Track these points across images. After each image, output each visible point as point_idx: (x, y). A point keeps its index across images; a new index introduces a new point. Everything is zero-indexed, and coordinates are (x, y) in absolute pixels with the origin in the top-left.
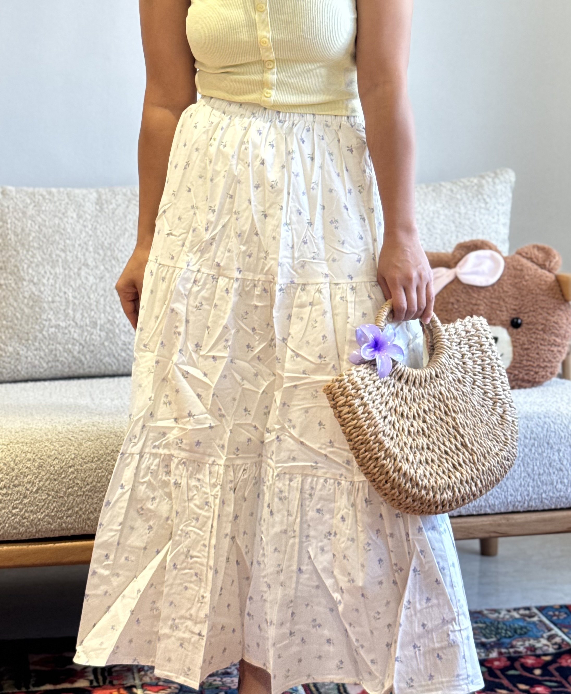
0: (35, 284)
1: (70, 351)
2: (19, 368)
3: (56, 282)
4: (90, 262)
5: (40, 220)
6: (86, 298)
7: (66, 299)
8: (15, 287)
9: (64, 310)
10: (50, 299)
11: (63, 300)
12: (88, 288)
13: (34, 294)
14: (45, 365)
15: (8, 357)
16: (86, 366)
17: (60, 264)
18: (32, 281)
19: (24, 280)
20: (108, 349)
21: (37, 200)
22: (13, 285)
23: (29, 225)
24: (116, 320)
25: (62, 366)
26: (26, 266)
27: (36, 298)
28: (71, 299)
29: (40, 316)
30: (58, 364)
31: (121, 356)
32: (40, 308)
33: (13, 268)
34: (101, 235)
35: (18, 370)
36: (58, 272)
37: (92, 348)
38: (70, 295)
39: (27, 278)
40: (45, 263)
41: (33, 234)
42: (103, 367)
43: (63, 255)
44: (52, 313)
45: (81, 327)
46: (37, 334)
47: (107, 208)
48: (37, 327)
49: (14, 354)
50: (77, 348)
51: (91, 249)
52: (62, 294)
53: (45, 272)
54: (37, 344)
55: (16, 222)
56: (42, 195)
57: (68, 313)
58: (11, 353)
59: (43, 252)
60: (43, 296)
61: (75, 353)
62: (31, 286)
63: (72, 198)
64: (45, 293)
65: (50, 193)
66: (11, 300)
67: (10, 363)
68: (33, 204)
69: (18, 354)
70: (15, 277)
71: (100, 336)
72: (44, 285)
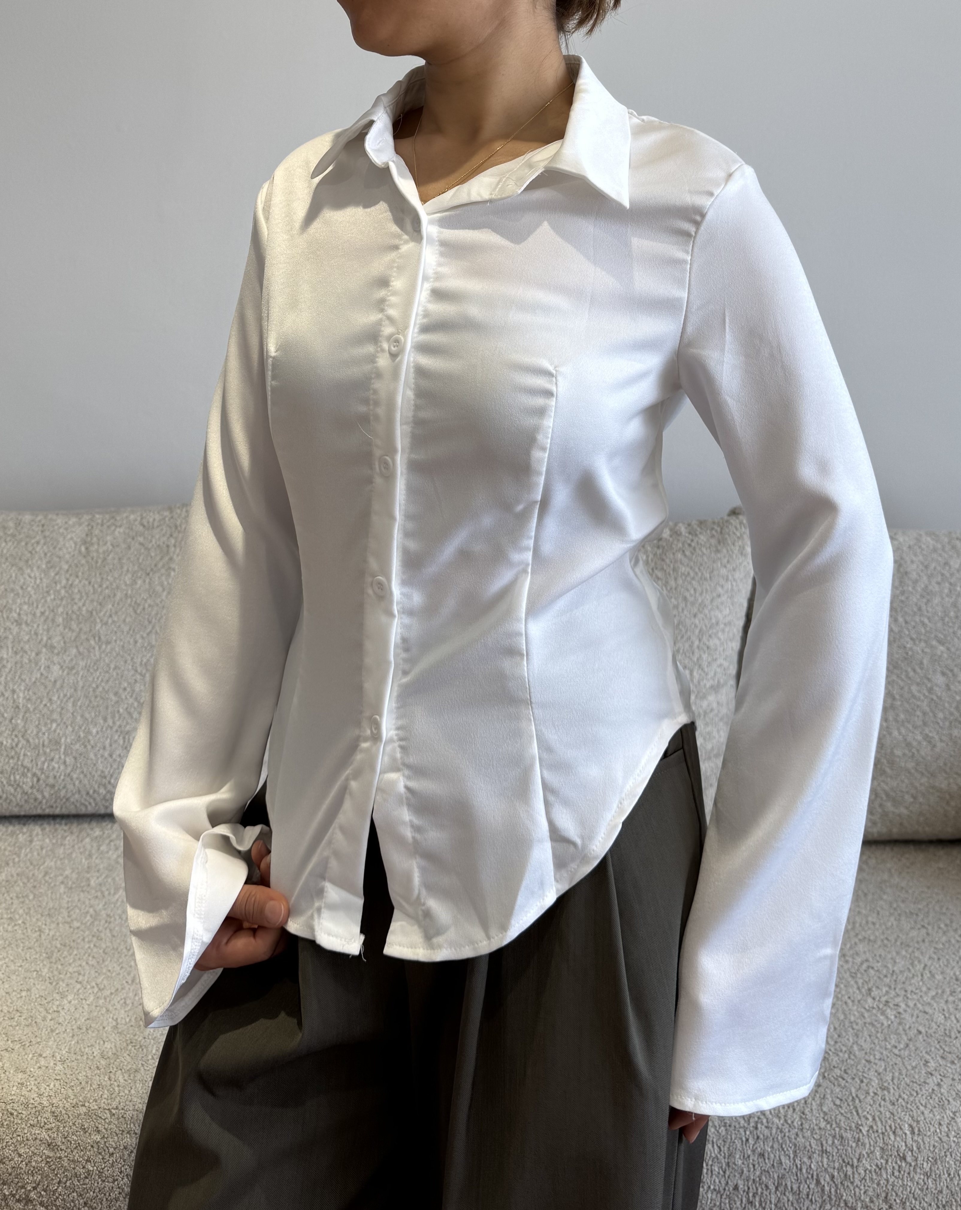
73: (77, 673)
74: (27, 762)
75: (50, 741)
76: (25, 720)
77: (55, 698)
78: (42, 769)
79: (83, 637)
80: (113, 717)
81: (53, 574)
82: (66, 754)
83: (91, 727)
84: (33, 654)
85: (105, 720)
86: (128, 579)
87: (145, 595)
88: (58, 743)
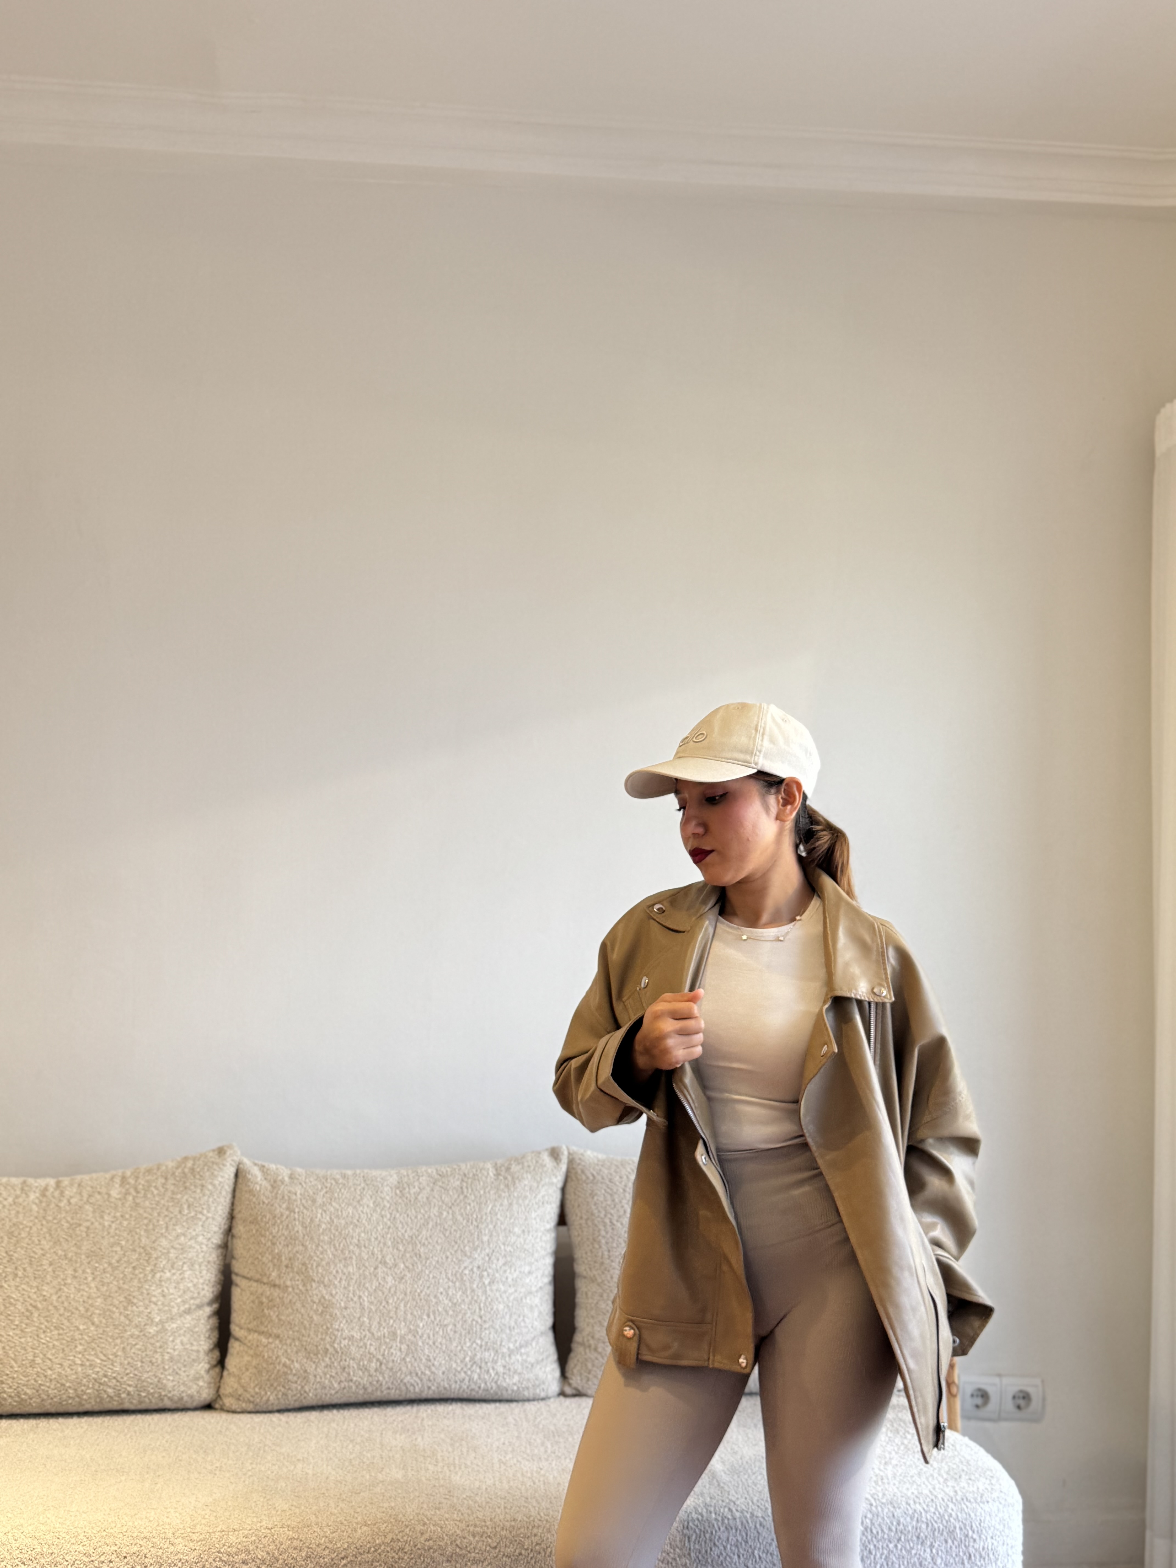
0: (325, 1286)
1: (366, 1369)
2: (307, 1389)
3: (349, 1285)
4: (389, 1259)
5: (332, 1209)
6: (384, 1303)
7: (361, 1304)
8: (303, 1289)
9: (359, 1319)
10: (343, 1304)
11: (358, 1305)
12: (386, 1291)
13: (324, 1298)
14: (336, 1385)
15: (295, 1375)
16: (384, 1388)
17: (354, 1262)
18: (323, 1282)
19: (314, 1281)
20: (409, 1365)
21: (328, 1185)
22: (301, 1287)
23: (319, 1215)
24: (419, 1330)
25: (357, 1387)
26: (315, 1265)
27: (327, 1303)
28: (366, 1304)
29: (332, 1325)
30: (351, 1384)
31: (425, 1374)
32: (331, 1316)
33: (300, 1266)
34: (400, 1226)
35: (305, 1392)
36: (351, 1271)
37: (391, 1364)
38: (366, 1299)
39: (316, 1279)
40: (337, 1261)
41: (324, 1226)
42: (404, 1388)
43: (357, 1251)
44: (344, 1322)
45: (379, 1339)
46: (328, 1346)
47: (409, 1193)
48: (328, 1339)
49: (302, 1372)
50: (373, 1365)
51: (389, 1243)
52: (355, 1299)
53: (337, 1272)
54: (327, 1359)
55: (305, 1211)
56: (334, 1179)
57: (364, 1322)
58: (297, 1370)
59: (335, 1247)
60: (334, 1301)
61: (372, 1371)
62: (322, 1288)
63: (369, 1182)
64: (337, 1297)
65: (344, 1176)
66: (298, 1305)
67: (296, 1382)
68: (325, 1190)
69: (305, 1371)
70: (302, 1277)
71: (400, 1350)
72: (336, 1287)
73: (406, 1282)
74: (372, 1349)
75: (389, 1333)
76: (370, 1319)
77: (390, 1301)
78: (383, 1355)
79: (408, 1255)
80: (434, 1312)
81: (379, 1211)
82: (401, 1342)
83: (419, 1322)
84: (372, 1269)
85: (428, 1316)
86: (435, 1211)
87: (450, 1223)
88: (395, 1334)
